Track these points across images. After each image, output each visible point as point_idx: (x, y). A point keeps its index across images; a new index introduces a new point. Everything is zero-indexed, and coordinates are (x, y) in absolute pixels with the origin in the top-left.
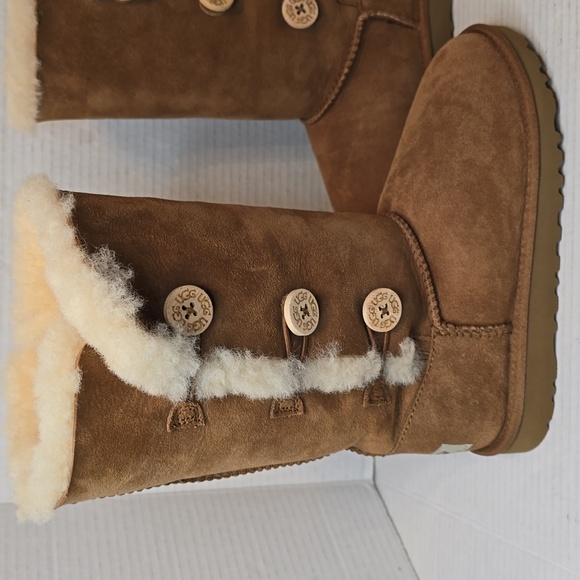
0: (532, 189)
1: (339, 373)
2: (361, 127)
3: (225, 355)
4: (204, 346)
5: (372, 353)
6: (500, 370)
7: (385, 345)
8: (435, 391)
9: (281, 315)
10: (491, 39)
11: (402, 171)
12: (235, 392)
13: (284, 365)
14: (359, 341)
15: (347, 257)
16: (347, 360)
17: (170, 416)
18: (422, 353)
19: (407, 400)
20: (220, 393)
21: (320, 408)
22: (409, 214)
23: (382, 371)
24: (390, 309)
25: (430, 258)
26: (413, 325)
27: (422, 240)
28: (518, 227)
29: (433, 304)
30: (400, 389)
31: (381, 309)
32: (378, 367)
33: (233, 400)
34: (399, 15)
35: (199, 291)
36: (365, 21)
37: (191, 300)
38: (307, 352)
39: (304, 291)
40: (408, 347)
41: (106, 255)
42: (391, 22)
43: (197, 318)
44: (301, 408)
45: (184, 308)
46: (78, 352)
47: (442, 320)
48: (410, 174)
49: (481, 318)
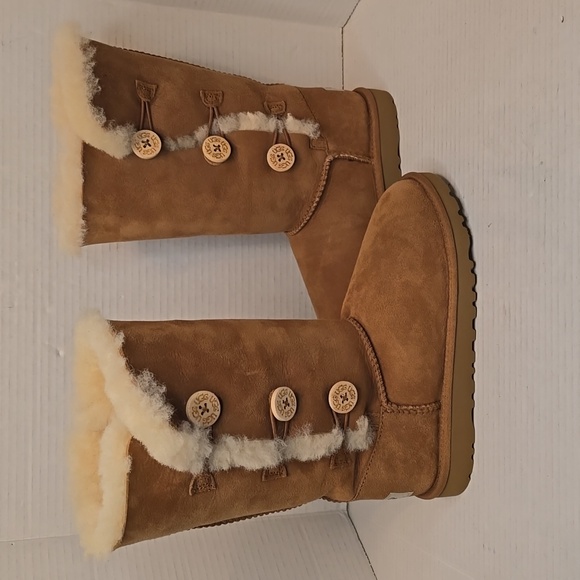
0: (452, 302)
1: (312, 447)
2: (329, 241)
3: (230, 440)
4: (214, 435)
5: (335, 431)
6: (431, 438)
7: (345, 423)
8: (384, 454)
9: (269, 406)
10: (422, 186)
11: (358, 287)
12: (237, 466)
13: (271, 444)
14: (326, 420)
15: (317, 358)
16: (317, 436)
17: (192, 484)
18: (374, 427)
19: (364, 461)
20: (226, 467)
21: (299, 471)
22: (363, 320)
23: (343, 442)
24: (349, 397)
25: (379, 354)
26: (366, 406)
27: (373, 340)
28: (443, 331)
29: (381, 389)
30: (358, 454)
31: (342, 396)
32: (341, 439)
33: (236, 471)
34: (357, 154)
35: (210, 394)
36: (331, 162)
37: (205, 402)
38: (288, 433)
39: (285, 388)
40: (363, 423)
41: (147, 376)
42: (351, 160)
43: (209, 414)
44: (284, 472)
45: (200, 407)
46: (128, 442)
47: (388, 401)
48: (363, 290)
49: (416, 400)
